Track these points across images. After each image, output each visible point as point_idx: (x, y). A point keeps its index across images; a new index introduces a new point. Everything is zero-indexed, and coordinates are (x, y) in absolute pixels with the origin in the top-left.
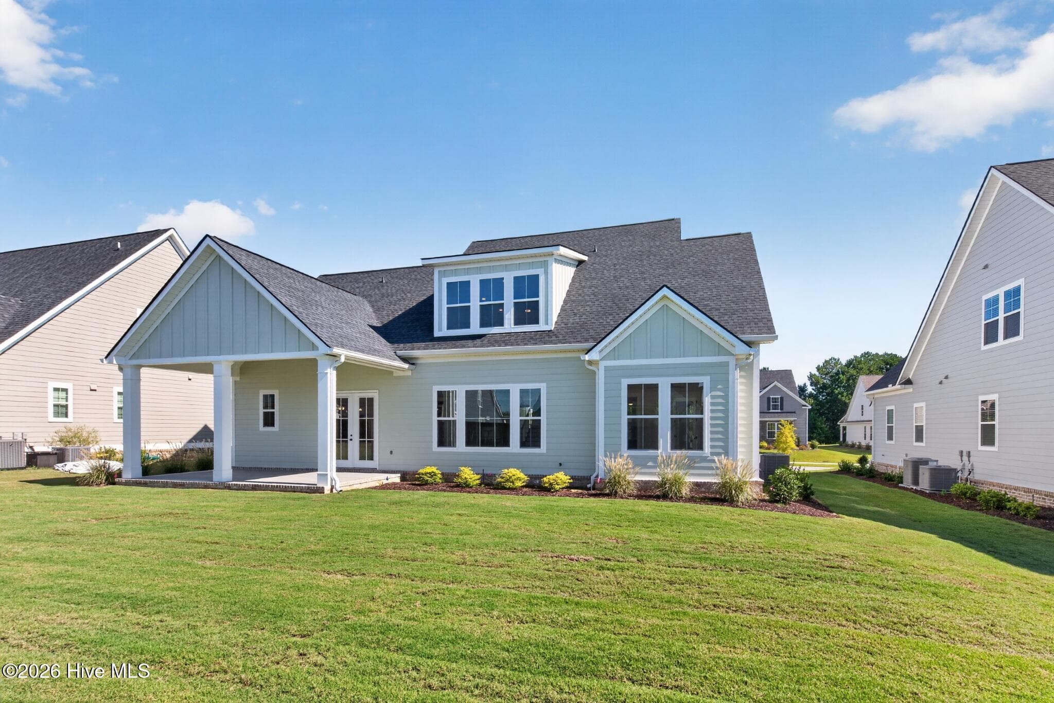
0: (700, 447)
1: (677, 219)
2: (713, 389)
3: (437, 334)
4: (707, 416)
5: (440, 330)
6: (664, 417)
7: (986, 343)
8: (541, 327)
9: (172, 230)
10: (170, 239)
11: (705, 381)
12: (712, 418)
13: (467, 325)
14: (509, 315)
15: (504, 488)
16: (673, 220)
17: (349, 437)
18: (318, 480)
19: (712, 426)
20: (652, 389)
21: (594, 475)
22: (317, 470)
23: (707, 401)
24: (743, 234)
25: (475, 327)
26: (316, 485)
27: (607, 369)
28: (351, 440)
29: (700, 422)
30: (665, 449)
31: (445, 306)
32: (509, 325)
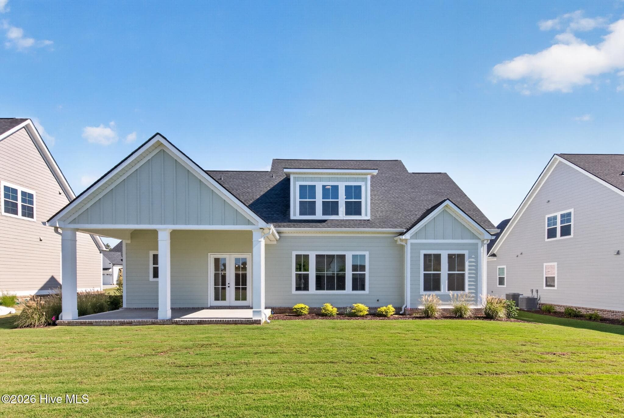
0: (463, 289)
1: (399, 161)
2: (470, 257)
3: (292, 217)
4: (467, 272)
5: (295, 215)
6: (444, 272)
7: (548, 238)
8: (363, 217)
9: (29, 120)
10: (26, 128)
11: (466, 252)
12: (469, 273)
13: (314, 213)
14: (342, 209)
15: (357, 316)
16: (397, 160)
17: (227, 285)
18: (254, 315)
19: (469, 277)
20: (438, 257)
21: (404, 306)
22: (252, 308)
23: (467, 264)
24: (442, 173)
25: (319, 215)
26: (252, 318)
27: (412, 244)
28: (229, 287)
29: (463, 275)
30: (445, 290)
31: (298, 200)
32: (342, 215)
